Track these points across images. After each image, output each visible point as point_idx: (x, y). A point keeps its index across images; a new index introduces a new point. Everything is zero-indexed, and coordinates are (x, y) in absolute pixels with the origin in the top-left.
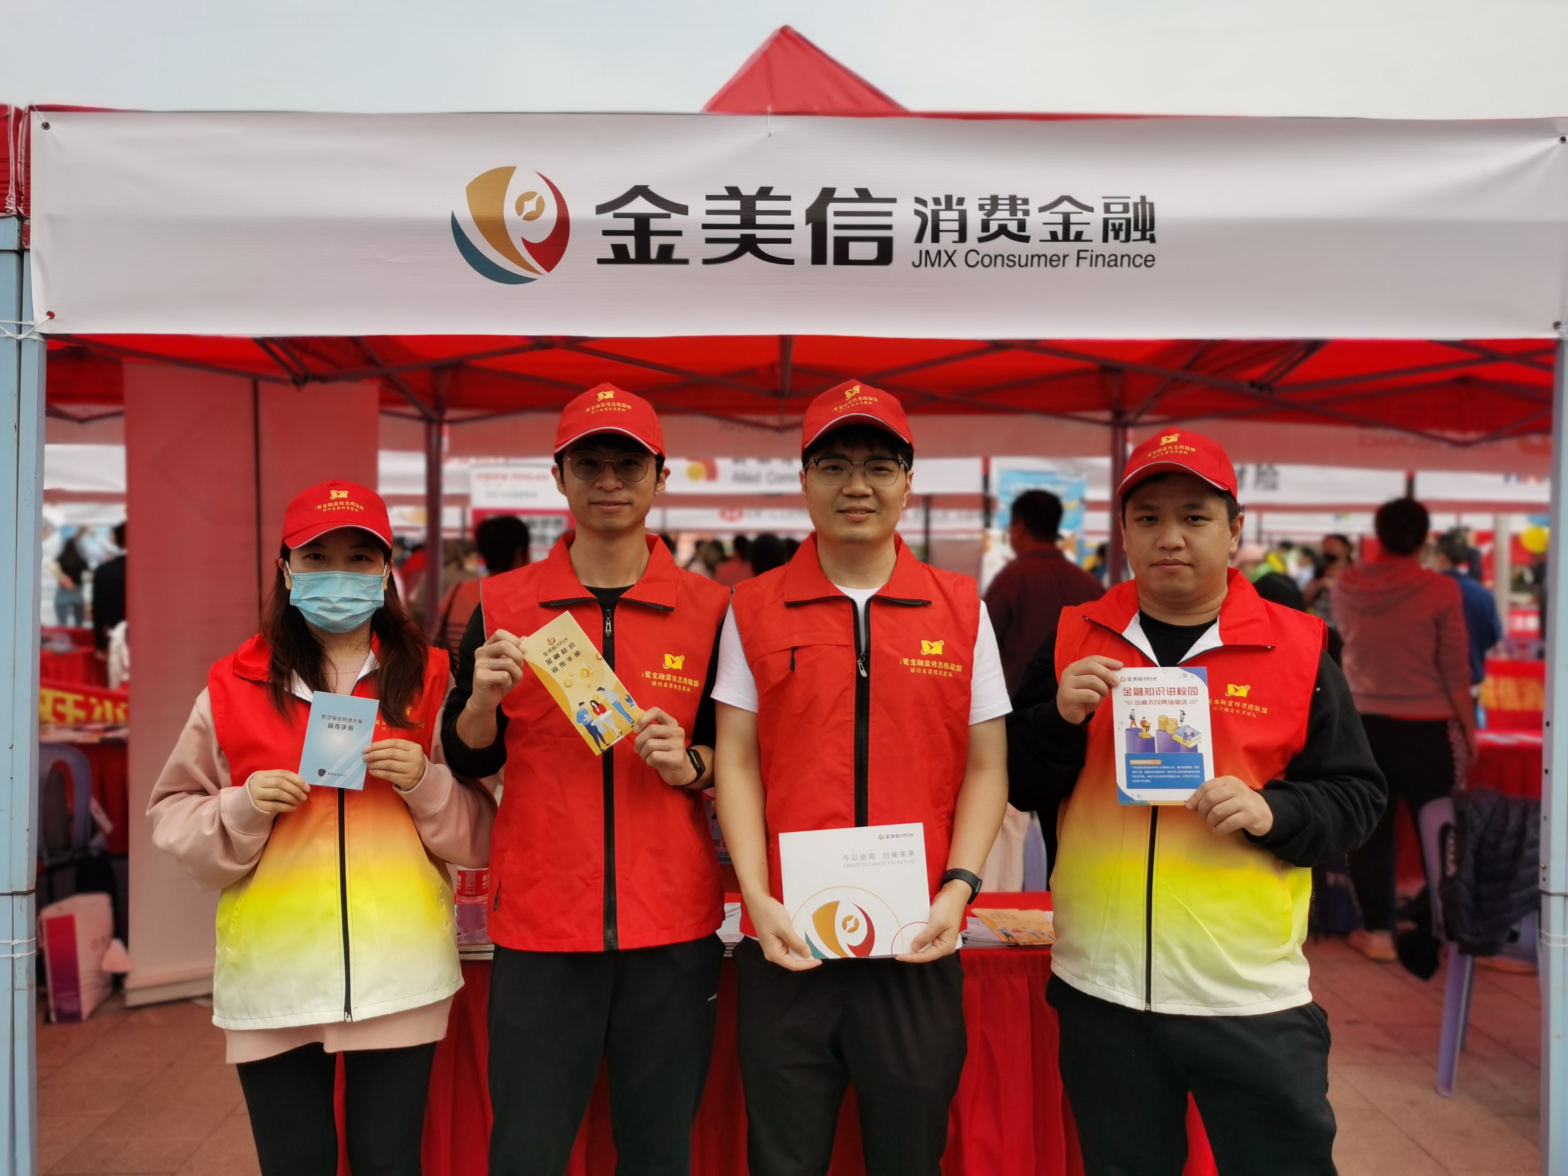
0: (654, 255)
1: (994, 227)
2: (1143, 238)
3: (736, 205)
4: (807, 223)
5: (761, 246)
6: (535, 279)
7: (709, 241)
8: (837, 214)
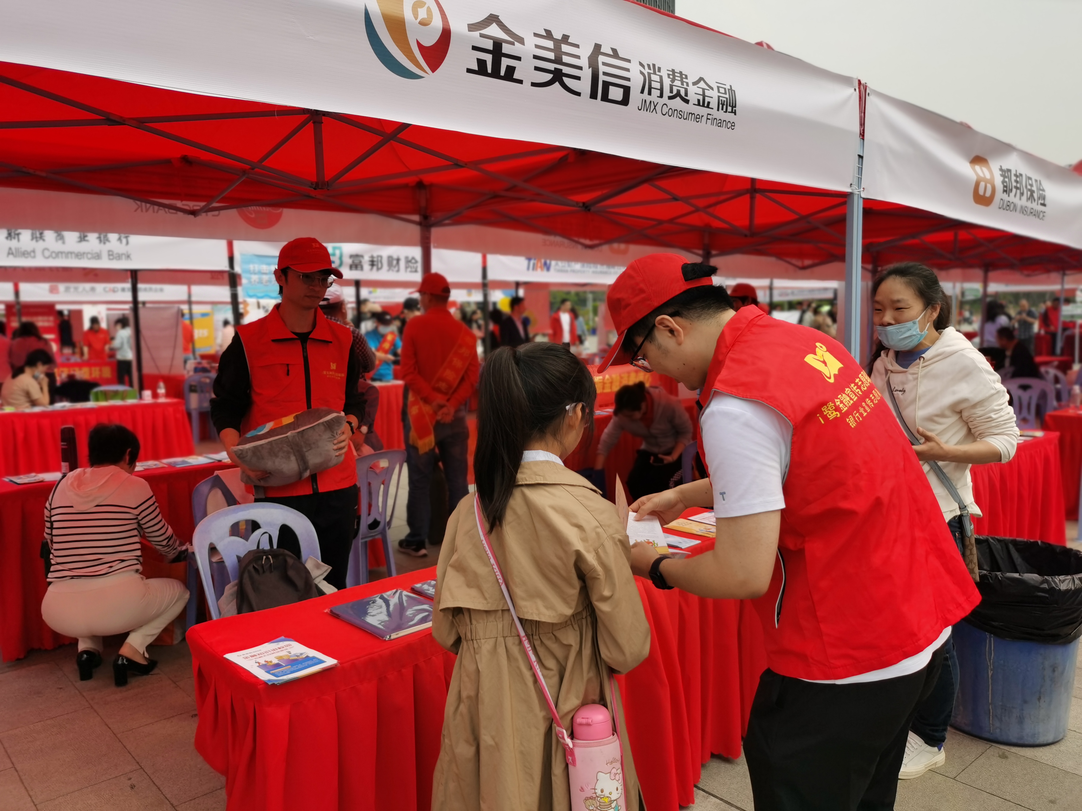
0: (502, 73)
1: (675, 92)
2: (732, 112)
3: (550, 44)
4: (589, 68)
5: (565, 80)
6: (423, 77)
7: (537, 69)
8: (604, 64)
